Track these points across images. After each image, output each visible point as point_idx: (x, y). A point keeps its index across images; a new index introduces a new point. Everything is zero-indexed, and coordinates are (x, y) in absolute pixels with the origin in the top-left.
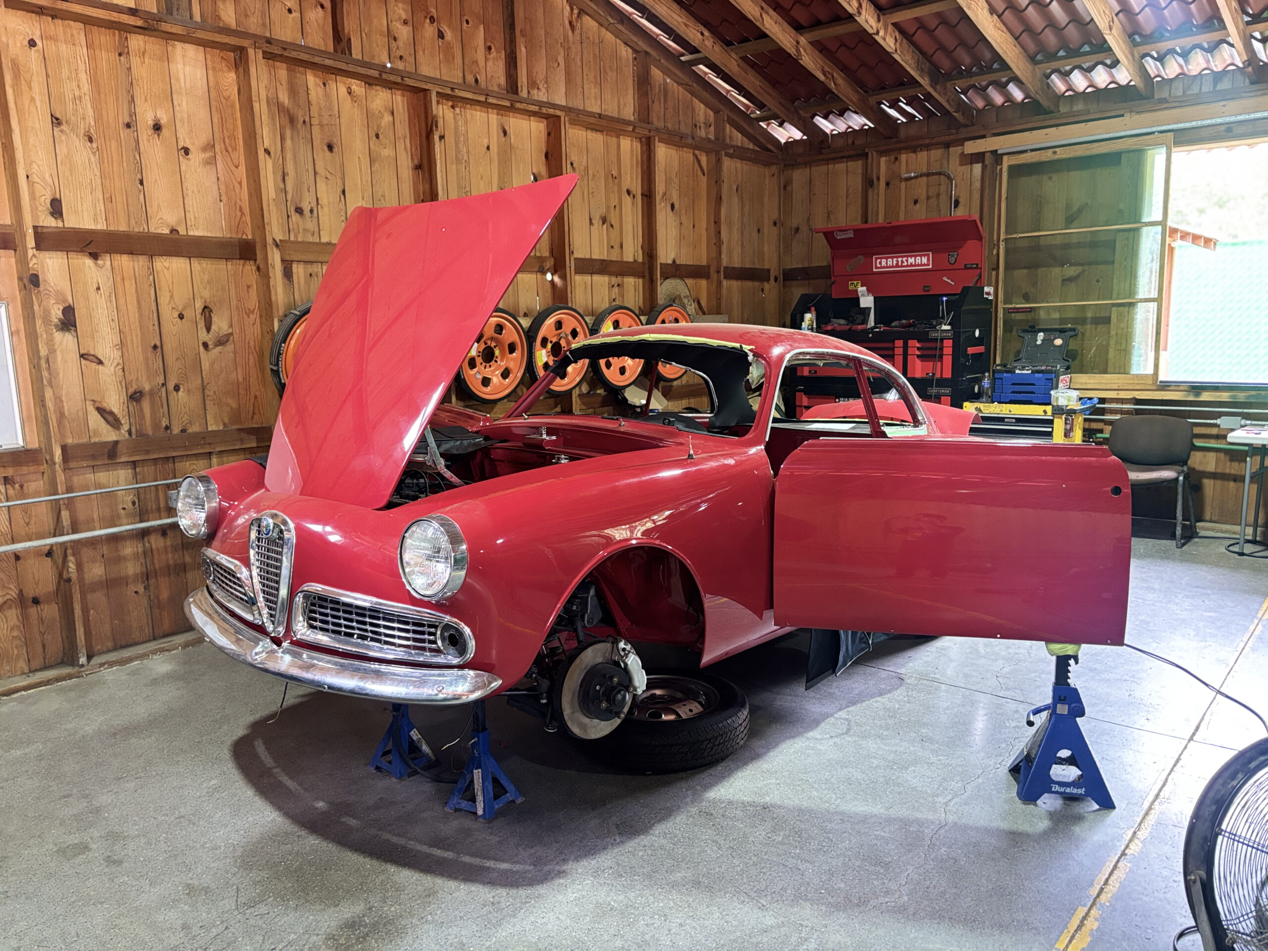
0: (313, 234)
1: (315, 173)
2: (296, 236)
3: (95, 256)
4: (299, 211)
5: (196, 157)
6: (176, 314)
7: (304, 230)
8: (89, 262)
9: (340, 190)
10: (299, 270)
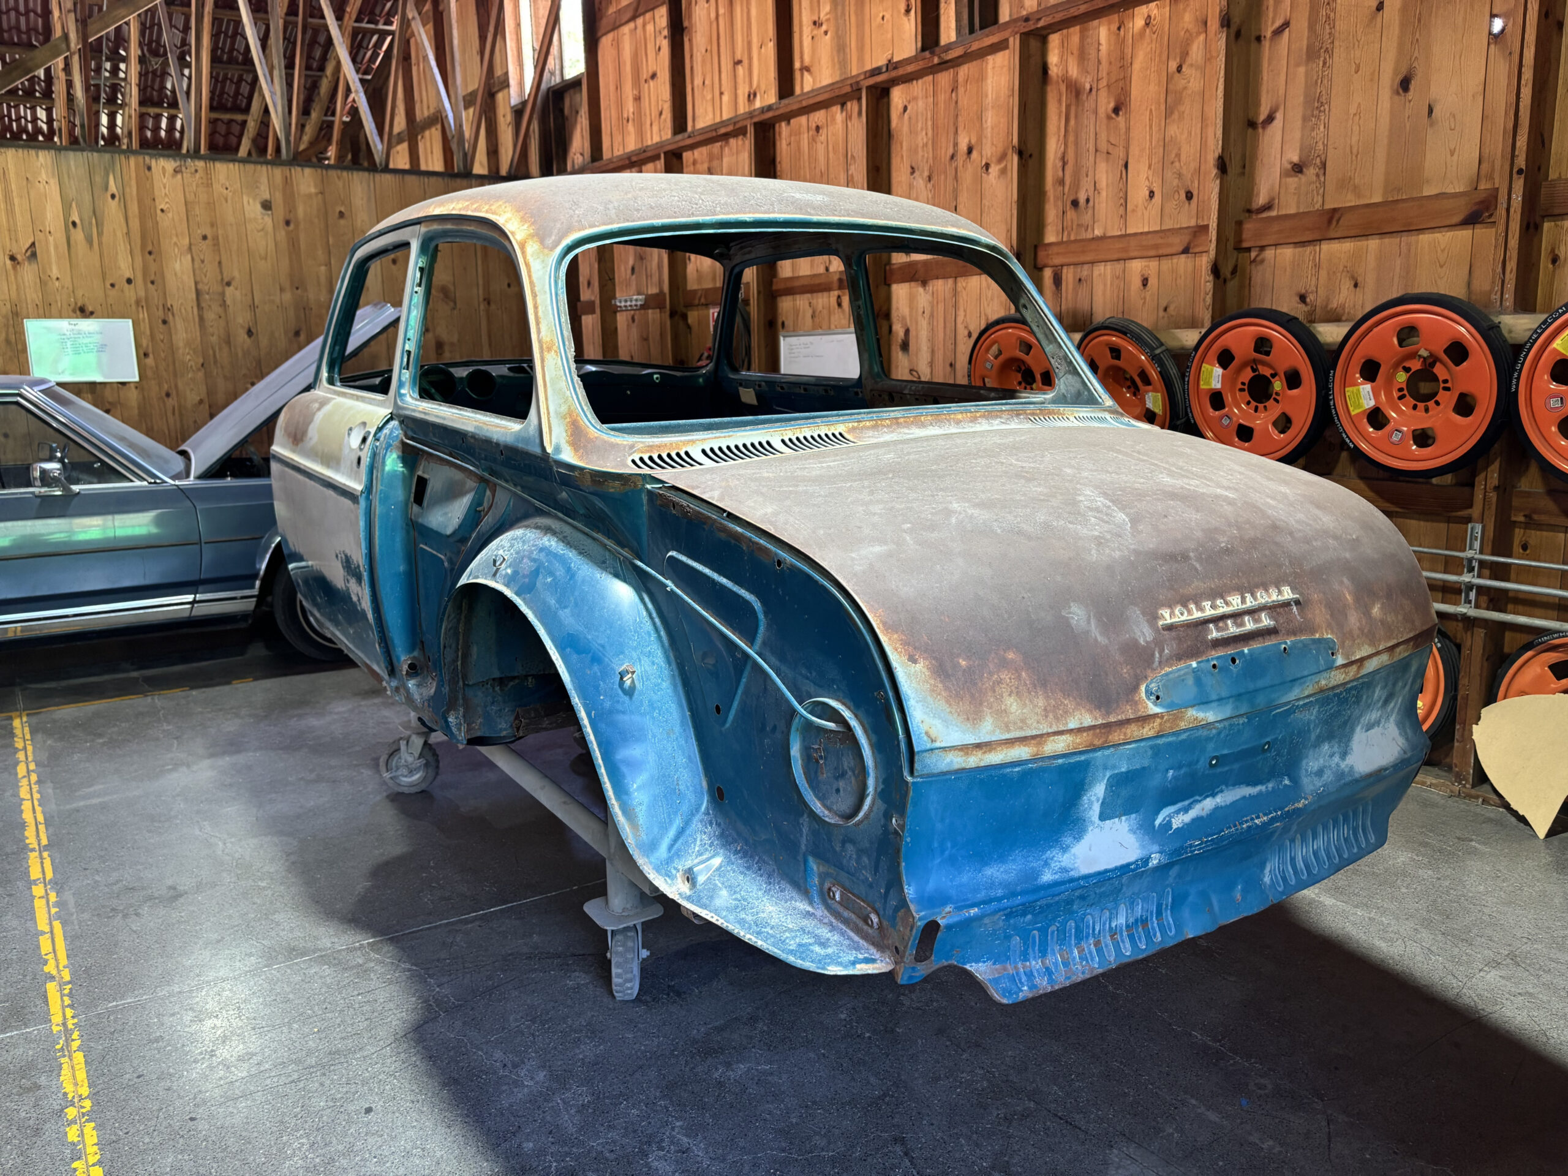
0: (1086, 230)
1: (1096, 151)
2: (1069, 235)
3: (924, 283)
4: (1075, 203)
5: (994, 170)
6: (966, 333)
7: (1078, 225)
8: (921, 290)
9: (1122, 163)
10: (1068, 275)
